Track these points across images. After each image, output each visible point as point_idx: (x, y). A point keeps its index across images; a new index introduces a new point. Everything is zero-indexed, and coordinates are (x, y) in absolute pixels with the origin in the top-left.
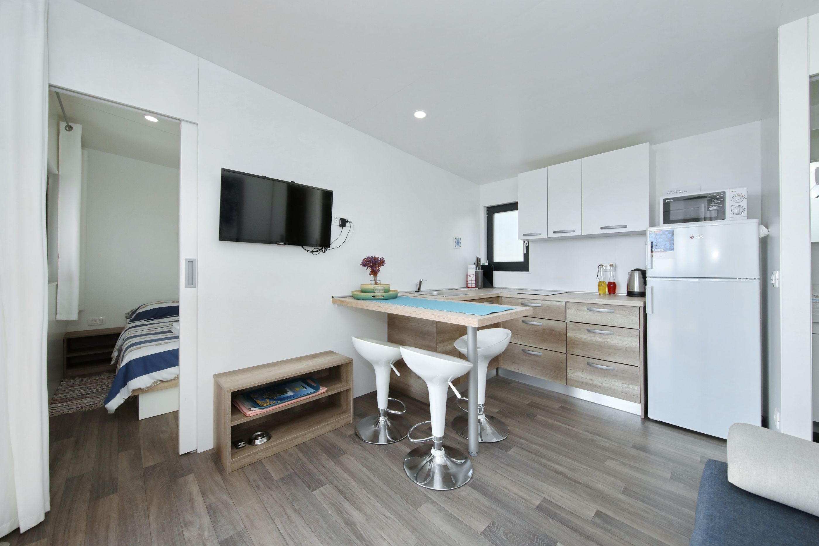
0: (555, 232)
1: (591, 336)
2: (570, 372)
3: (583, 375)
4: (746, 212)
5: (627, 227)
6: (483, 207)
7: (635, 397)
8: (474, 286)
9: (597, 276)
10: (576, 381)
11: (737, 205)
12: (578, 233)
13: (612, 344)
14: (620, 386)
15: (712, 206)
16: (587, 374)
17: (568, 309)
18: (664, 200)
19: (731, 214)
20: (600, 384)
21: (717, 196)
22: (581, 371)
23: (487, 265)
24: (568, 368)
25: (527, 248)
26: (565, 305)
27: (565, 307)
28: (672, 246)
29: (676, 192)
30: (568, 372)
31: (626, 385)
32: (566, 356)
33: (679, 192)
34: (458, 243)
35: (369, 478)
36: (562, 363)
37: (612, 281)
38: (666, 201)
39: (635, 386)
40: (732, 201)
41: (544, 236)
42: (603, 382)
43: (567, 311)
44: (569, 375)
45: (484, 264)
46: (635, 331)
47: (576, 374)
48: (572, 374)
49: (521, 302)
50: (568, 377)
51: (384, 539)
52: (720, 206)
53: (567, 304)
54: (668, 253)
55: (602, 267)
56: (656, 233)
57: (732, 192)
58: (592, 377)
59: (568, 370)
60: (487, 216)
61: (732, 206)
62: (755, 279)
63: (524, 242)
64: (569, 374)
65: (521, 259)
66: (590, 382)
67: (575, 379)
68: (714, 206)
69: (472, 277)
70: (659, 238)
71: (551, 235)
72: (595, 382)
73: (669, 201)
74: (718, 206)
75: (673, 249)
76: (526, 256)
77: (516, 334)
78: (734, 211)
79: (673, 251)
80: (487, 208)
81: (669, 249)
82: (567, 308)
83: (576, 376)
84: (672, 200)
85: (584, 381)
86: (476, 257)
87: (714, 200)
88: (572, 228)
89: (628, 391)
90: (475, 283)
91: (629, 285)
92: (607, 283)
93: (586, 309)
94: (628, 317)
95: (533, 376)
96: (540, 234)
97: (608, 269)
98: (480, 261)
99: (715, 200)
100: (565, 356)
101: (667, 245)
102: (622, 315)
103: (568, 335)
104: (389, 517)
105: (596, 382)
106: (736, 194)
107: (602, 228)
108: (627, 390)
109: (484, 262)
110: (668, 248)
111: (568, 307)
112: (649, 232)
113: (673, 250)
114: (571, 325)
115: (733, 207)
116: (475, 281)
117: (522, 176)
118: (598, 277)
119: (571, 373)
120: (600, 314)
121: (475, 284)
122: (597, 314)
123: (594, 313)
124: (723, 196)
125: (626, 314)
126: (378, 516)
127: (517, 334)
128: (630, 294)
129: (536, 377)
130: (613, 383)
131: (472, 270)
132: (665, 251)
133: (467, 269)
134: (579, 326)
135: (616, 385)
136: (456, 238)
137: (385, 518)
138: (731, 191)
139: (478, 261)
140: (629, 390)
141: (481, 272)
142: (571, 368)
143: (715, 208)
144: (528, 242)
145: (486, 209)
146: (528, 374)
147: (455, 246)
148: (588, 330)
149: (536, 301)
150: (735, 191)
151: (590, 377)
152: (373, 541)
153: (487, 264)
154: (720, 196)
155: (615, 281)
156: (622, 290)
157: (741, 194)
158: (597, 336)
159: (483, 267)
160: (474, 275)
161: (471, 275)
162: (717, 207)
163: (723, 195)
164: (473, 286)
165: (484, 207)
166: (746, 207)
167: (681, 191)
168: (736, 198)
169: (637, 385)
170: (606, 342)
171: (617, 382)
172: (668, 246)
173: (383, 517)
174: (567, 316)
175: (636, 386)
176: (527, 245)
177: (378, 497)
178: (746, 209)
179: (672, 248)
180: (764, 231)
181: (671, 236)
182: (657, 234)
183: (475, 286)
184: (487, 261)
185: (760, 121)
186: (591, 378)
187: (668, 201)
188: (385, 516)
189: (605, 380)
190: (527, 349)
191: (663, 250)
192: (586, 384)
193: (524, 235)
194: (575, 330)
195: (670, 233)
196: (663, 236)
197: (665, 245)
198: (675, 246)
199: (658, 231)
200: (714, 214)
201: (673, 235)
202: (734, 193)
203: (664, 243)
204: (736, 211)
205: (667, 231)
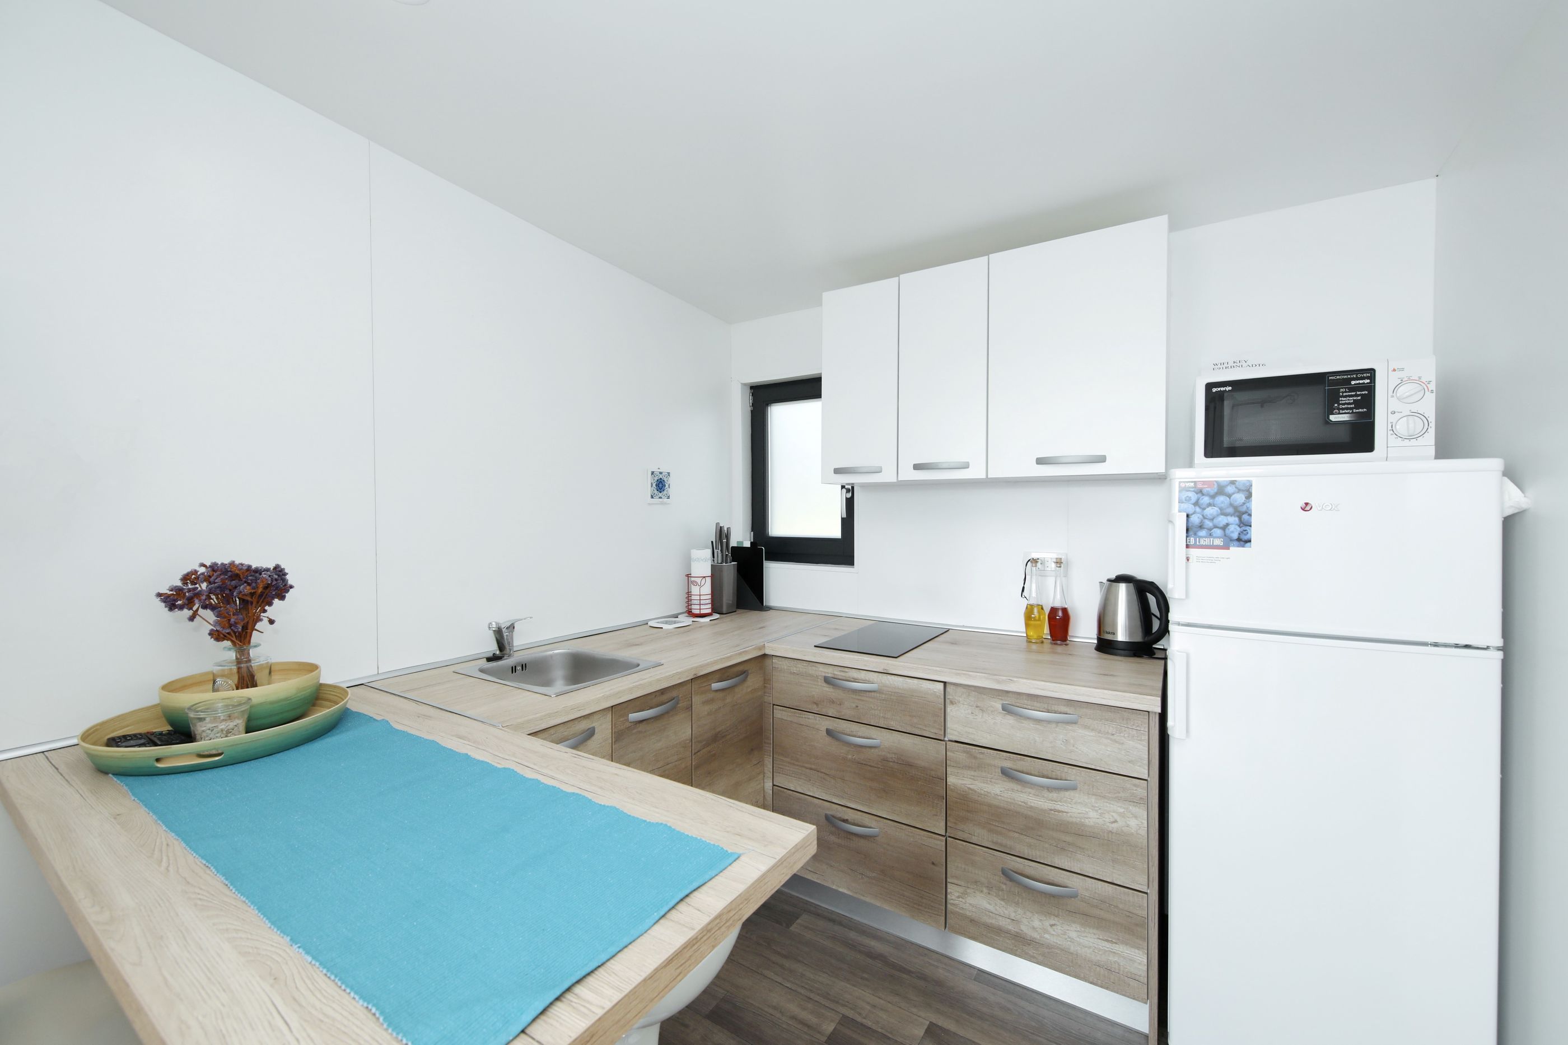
0: (917, 467)
1: (1013, 790)
2: (954, 892)
3: (990, 904)
4: (1432, 431)
5: (1104, 461)
6: (740, 385)
7: (1132, 983)
8: (707, 609)
9: (1023, 590)
10: (972, 921)
11: (1406, 410)
12: (976, 473)
13: (1071, 817)
14: (1091, 945)
15: (1339, 409)
16: (1002, 903)
17: (952, 703)
18: (1209, 386)
19: (1389, 435)
20: (1036, 935)
21: (1353, 382)
22: (985, 890)
23: (749, 546)
24: (948, 880)
25: (850, 504)
26: (943, 693)
27: (943, 697)
28: (1244, 532)
29: (1237, 364)
30: (949, 890)
31: (1108, 945)
32: (944, 843)
33: (1244, 364)
34: (660, 485)
36: (933, 864)
37: (1058, 604)
38: (1214, 390)
39: (1133, 950)
40: (1393, 396)
41: (888, 476)
42: (1046, 931)
43: (948, 710)
44: (952, 901)
45: (742, 542)
46: (1135, 785)
47: (970, 900)
48: (958, 897)
49: (824, 675)
50: (949, 906)
52: (1361, 410)
53: (949, 689)
54: (1235, 550)
55: (1036, 566)
56: (1200, 486)
57: (1394, 370)
58: (1015, 912)
59: (949, 885)
60: (752, 411)
61: (1393, 413)
62: (1487, 648)
63: (843, 487)
64: (953, 897)
65: (835, 532)
66: (1010, 927)
67: (968, 914)
68: (1343, 409)
69: (701, 586)
70: (1209, 505)
71: (908, 474)
72: (1023, 928)
73: (1222, 389)
74: (1354, 411)
75: (1250, 541)
76: (848, 523)
77: (811, 769)
78: (1398, 427)
79: (1250, 547)
80: (752, 388)
81: (1239, 540)
82: (947, 701)
83: (970, 904)
84: (1230, 388)
85: (993, 921)
86: (717, 524)
87: (1343, 392)
88: (963, 459)
89: (1115, 962)
90: (709, 601)
91: (1103, 621)
93: (999, 707)
94: (1116, 741)
95: (855, 895)
96: (879, 471)
97: (1047, 569)
98: (728, 537)
99: (1346, 392)
100: (940, 843)
101: (1232, 528)
102: (1100, 732)
103: (951, 780)
105: (1025, 929)
106: (1406, 379)
107: (1040, 461)
108: (1112, 958)
109: (741, 537)
110: (1235, 536)
111: (951, 697)
112: (1180, 482)
113: (1248, 544)
114: (957, 754)
115: (1397, 416)
116: (710, 597)
117: (832, 299)
118: (1025, 593)
119: (957, 894)
120: (1037, 726)
121: (710, 606)
122: (1031, 725)
123: (1023, 721)
124: (1368, 381)
125: (1110, 731)
127: (813, 767)
128: (1105, 646)
129: (862, 898)
130: (1073, 935)
131: (702, 565)
132: (1226, 547)
133: (688, 561)
134: (981, 756)
135: (1082, 941)
136: (653, 473)
138: (1390, 370)
139: (722, 535)
140: (1116, 959)
141: (730, 568)
142: (959, 882)
143: (1344, 417)
144: (853, 488)
145: (748, 391)
146: (841, 890)
147: (652, 497)
148: (1005, 773)
149: (862, 675)
150: (1402, 370)
151: (1011, 911)
153: (747, 544)
154: (1361, 382)
155: (1066, 607)
156: (1085, 633)
157: (1420, 378)
158: (1030, 790)
159: (738, 552)
160: (709, 580)
161: (698, 580)
162: (1353, 413)
163: (1367, 378)
164: (703, 612)
165: (744, 385)
166: (1432, 419)
167: (1250, 363)
168: (1403, 390)
169: (1138, 948)
170: (1055, 810)
171: (1085, 935)
172: (1234, 531)
174: (949, 725)
175: (1137, 951)
176: (849, 495)
178: (1433, 425)
179: (1245, 538)
180: (1515, 498)
181: (1244, 499)
182: (1200, 492)
183: (709, 611)
184: (750, 534)
185: (1434, 181)
186: (1013, 915)
187: (1219, 389)
189: (1052, 926)
190: (839, 815)
191: (1218, 542)
192: (999, 931)
193: (837, 471)
194: (969, 768)
195: (1239, 490)
196: (1221, 499)
197: (1224, 528)
198: (1254, 533)
199: (1204, 483)
200: (1344, 436)
201: (1249, 496)
202: (1401, 374)
203: (1222, 520)
204: (1401, 428)
205: (1233, 482)
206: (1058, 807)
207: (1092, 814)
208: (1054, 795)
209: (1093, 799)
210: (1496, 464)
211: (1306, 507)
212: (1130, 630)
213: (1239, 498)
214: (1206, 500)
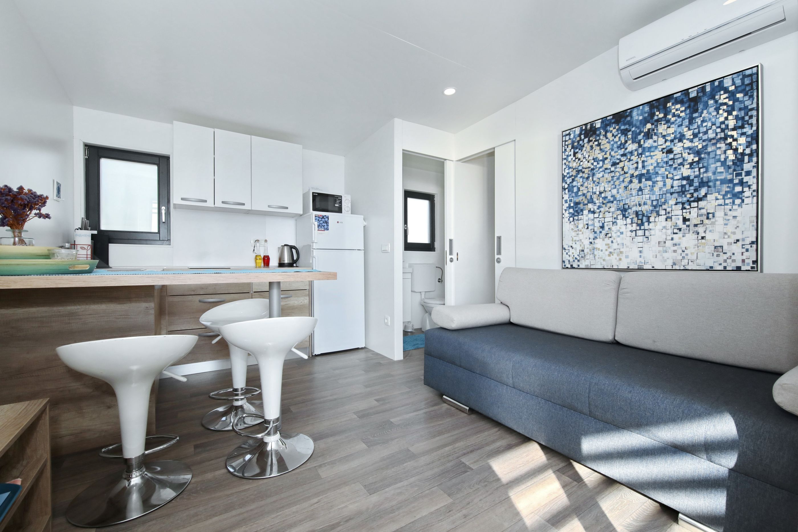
0: (223, 203)
4: (350, 210)
5: (288, 209)
11: (347, 206)
12: (247, 207)
13: (292, 305)
15: (336, 203)
18: (313, 193)
21: (337, 197)
23: (97, 233)
28: (327, 227)
29: (318, 189)
34: (59, 190)
35: (239, 514)
37: (265, 254)
40: (345, 202)
41: (210, 204)
46: (306, 291)
51: (346, 506)
52: (340, 204)
55: (258, 242)
61: (345, 205)
65: (152, 229)
69: (87, 250)
70: (321, 221)
71: (219, 204)
75: (329, 229)
77: (190, 318)
79: (329, 231)
80: (87, 146)
81: (327, 229)
84: (317, 194)
87: (336, 199)
91: (281, 258)
92: (262, 257)
96: (205, 202)
97: (261, 243)
104: (318, 500)
107: (269, 206)
110: (326, 228)
118: (255, 252)
126: (312, 510)
128: (281, 265)
131: (86, 239)
132: (324, 230)
137: (318, 503)
138: (343, 195)
145: (84, 147)
147: (57, 196)
152: (343, 516)
155: (268, 255)
156: (274, 262)
157: (349, 198)
160: (90, 247)
162: (338, 204)
163: (340, 197)
173: (316, 505)
174: (253, 287)
177: (283, 507)
178: (351, 208)
182: (319, 217)
185: (344, 157)
187: (315, 194)
188: (315, 503)
191: (323, 229)
193: (183, 199)
195: (327, 218)
196: (323, 219)
197: (324, 226)
198: (330, 227)
199: (320, 215)
200: (337, 209)
201: (328, 219)
202: (346, 198)
203: (324, 224)
204: (346, 210)
205: (325, 216)
206: (287, 303)
207: (296, 302)
208: (286, 300)
209: (296, 298)
210: (362, 216)
211: (338, 222)
212: (289, 259)
213: (326, 219)
214: (320, 219)
